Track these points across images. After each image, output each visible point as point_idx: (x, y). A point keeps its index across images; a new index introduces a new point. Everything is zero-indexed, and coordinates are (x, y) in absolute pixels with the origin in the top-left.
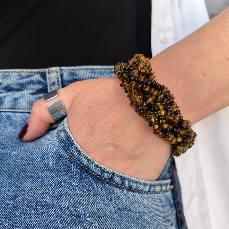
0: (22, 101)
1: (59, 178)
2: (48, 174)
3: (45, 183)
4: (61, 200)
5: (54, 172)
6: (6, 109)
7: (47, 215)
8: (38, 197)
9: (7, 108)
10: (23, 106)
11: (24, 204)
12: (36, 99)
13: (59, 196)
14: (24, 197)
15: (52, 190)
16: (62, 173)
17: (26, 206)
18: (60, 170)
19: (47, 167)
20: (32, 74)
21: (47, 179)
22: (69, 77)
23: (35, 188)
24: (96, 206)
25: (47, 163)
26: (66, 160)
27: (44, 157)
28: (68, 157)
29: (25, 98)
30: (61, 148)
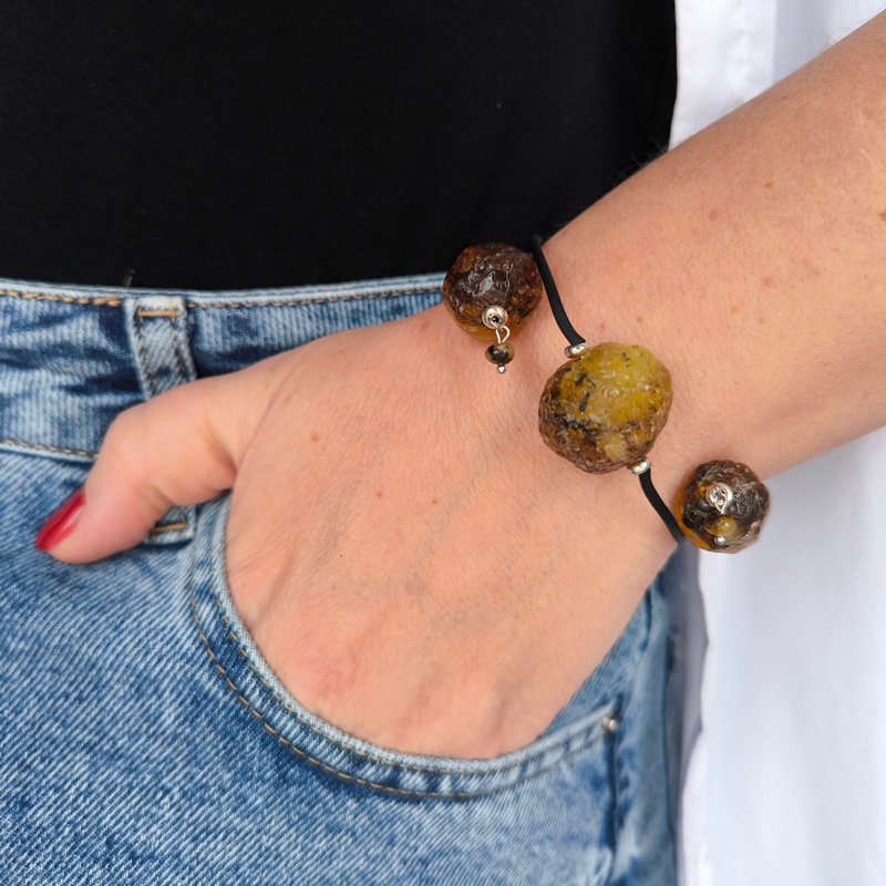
0: (31, 410)
1: (195, 770)
2: (154, 747)
3: (143, 779)
4: (209, 843)
5: (178, 747)
8: (115, 825)
10: (34, 432)
11: (59, 835)
12: (86, 410)
13: (201, 832)
14: (59, 812)
16: (208, 754)
17: (69, 844)
18: (202, 745)
21: (151, 766)
22: (224, 337)
23: (102, 788)
25: (153, 707)
26: (223, 713)
27: (142, 686)
28: (233, 702)
29: (41, 404)
30: (206, 666)
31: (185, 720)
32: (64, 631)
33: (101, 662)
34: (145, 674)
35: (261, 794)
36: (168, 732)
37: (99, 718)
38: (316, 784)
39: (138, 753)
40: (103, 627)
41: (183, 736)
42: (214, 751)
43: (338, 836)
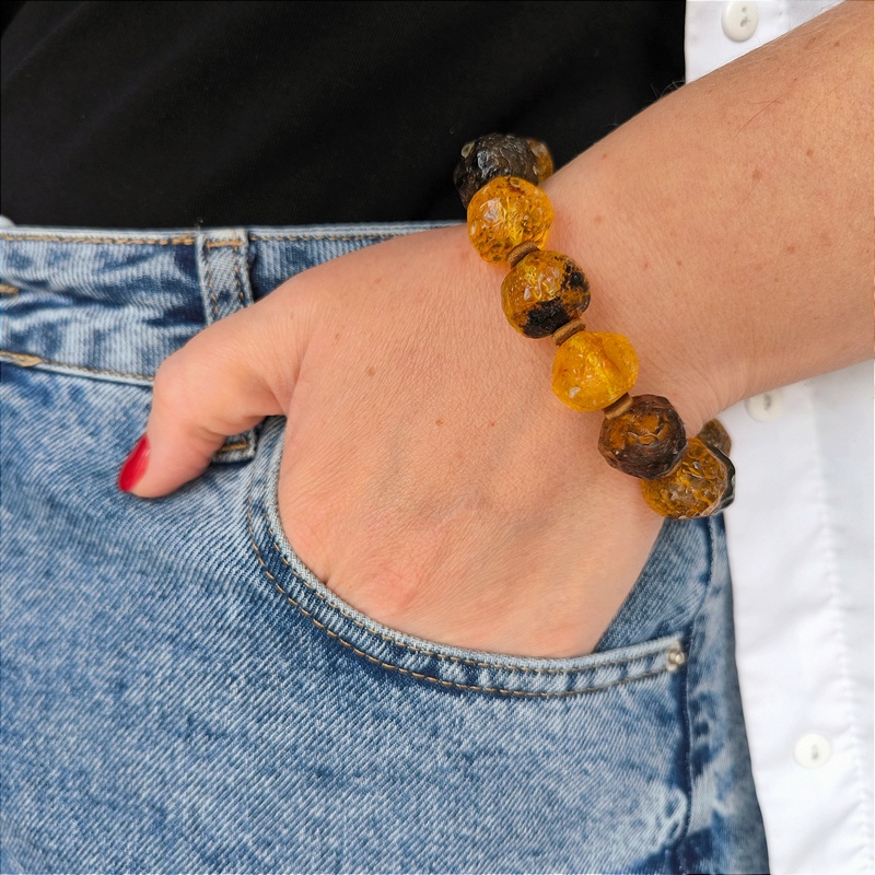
1: (258, 660)
2: (223, 639)
4: (271, 724)
6: (69, 366)
7: (228, 761)
8: (195, 705)
9: (74, 365)
10: (123, 362)
12: (163, 341)
13: (265, 714)
14: (150, 693)
15: (239, 692)
17: (157, 721)
19: (221, 618)
20: (144, 251)
21: (221, 656)
22: (282, 266)
23: (183, 673)
24: (382, 750)
25: (220, 604)
26: (277, 611)
27: (210, 587)
28: (283, 603)
29: (129, 337)
30: (258, 572)
31: (246, 616)
32: (145, 539)
33: (175, 566)
34: (210, 577)
35: (314, 681)
36: (233, 627)
37: (179, 613)
38: (362, 673)
39: (211, 644)
40: (174, 535)
41: (245, 631)
42: (272, 645)
43: (384, 723)
